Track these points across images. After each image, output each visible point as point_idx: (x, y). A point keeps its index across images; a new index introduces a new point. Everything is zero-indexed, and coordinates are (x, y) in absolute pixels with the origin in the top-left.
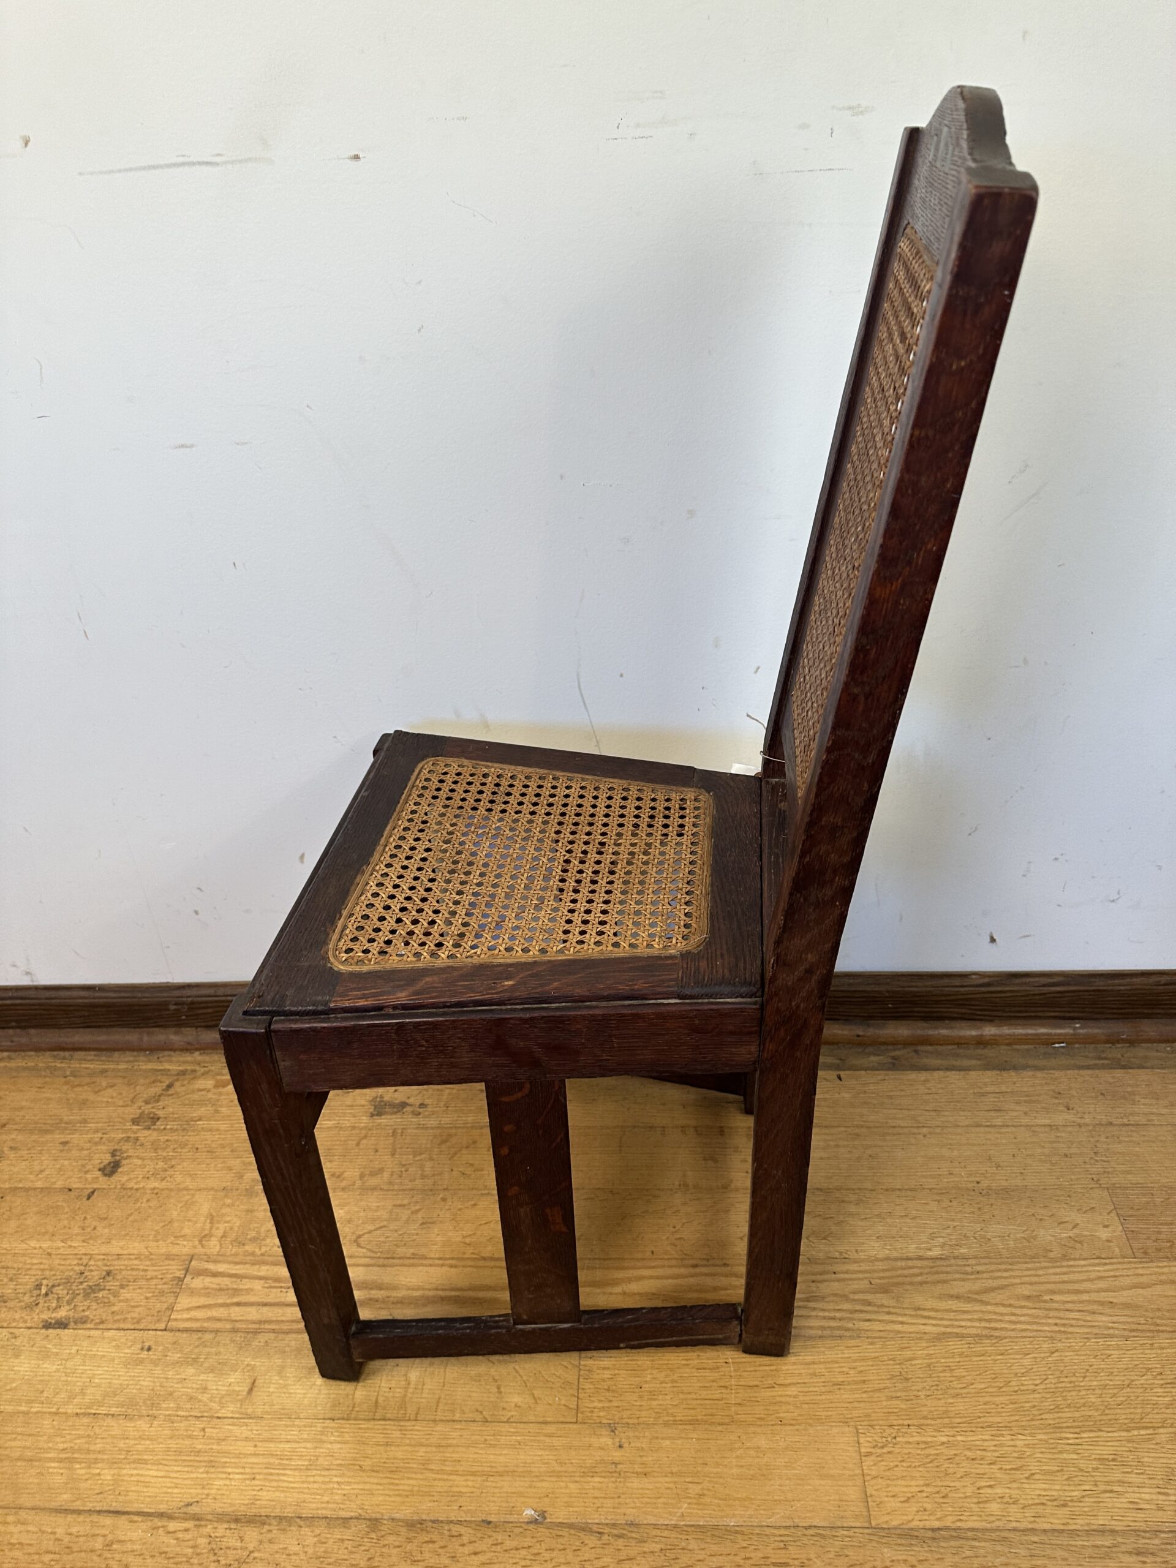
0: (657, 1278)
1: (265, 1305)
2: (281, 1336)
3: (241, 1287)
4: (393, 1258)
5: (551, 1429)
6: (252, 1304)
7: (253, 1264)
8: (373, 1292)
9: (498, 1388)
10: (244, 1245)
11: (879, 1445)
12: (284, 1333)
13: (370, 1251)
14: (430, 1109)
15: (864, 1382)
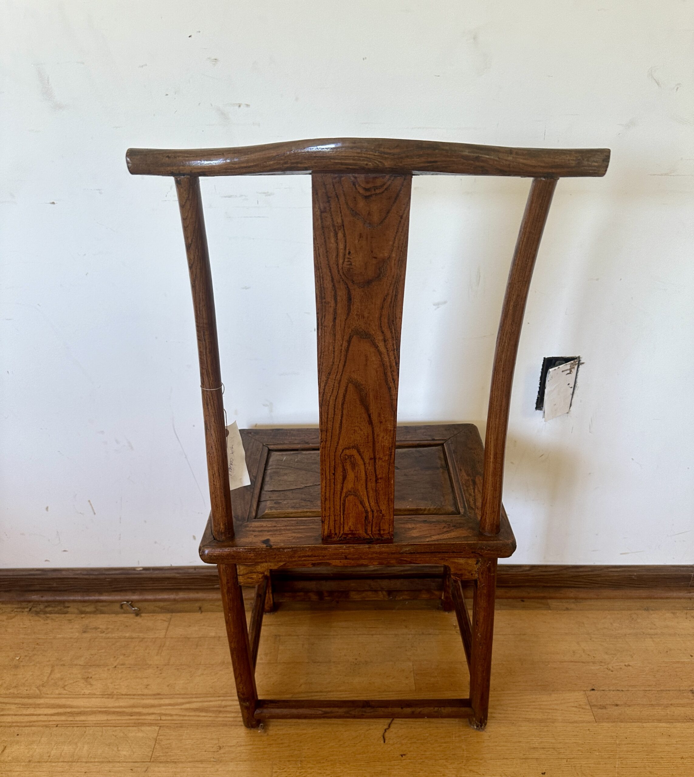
0: (201, 702)
1: (16, 715)
2: (21, 728)
3: (6, 708)
4: (80, 695)
5: (137, 765)
6: (9, 715)
7: (13, 697)
8: (67, 709)
9: (118, 748)
10: (10, 689)
11: (282, 768)
12: (22, 727)
13: (69, 691)
14: (110, 630)
15: (282, 744)
